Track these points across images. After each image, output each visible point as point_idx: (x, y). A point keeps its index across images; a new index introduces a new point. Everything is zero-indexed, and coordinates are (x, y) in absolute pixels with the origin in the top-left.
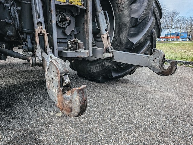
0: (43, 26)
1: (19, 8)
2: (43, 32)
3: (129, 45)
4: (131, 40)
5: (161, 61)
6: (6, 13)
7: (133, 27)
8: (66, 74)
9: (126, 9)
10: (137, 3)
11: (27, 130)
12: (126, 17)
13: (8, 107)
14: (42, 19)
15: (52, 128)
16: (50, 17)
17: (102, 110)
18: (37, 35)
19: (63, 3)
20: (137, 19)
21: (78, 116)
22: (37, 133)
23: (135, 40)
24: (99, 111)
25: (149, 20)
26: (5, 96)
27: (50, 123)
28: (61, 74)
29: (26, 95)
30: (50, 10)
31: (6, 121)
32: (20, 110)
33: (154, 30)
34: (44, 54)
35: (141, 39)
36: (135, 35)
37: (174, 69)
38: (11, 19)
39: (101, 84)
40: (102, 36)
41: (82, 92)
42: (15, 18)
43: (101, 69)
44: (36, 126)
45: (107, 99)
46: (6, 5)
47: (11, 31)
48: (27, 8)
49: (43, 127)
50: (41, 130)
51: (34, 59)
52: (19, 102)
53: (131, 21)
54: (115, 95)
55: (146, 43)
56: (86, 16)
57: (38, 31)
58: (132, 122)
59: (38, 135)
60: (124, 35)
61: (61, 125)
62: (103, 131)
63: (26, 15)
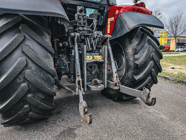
0: (80, 77)
1: (69, 62)
2: (80, 80)
3: (133, 80)
4: (135, 77)
5: (147, 96)
6: (62, 63)
7: (135, 69)
8: (86, 107)
9: (131, 57)
10: (139, 54)
11: (69, 128)
12: (131, 62)
13: (59, 114)
14: (80, 74)
15: (81, 128)
16: (83, 69)
17: (110, 122)
18: (77, 81)
19: (91, 60)
20: (137, 65)
21: (89, 124)
22: (74, 129)
23: (137, 78)
24: (108, 123)
25: (148, 64)
26: (57, 106)
27: (80, 125)
28: (84, 108)
29: (68, 106)
30: (84, 66)
31: (59, 122)
32: (65, 116)
33: (153, 70)
34: (79, 90)
35: (141, 77)
36: (137, 74)
37: (153, 102)
38: (64, 66)
39: (117, 103)
40: (113, 76)
41: (90, 116)
42: (66, 66)
43: (116, 92)
44: (73, 126)
45: (116, 115)
46: (63, 59)
47: (64, 72)
48: (72, 62)
49: (77, 127)
50: (75, 129)
51: (75, 93)
52: (64, 111)
53: (134, 66)
54: (123, 113)
55: (147, 78)
56: (104, 65)
57: (77, 80)
58: (125, 132)
59: (74, 131)
60: (130, 73)
61: (86, 127)
62: (107, 134)
63: (72, 65)
